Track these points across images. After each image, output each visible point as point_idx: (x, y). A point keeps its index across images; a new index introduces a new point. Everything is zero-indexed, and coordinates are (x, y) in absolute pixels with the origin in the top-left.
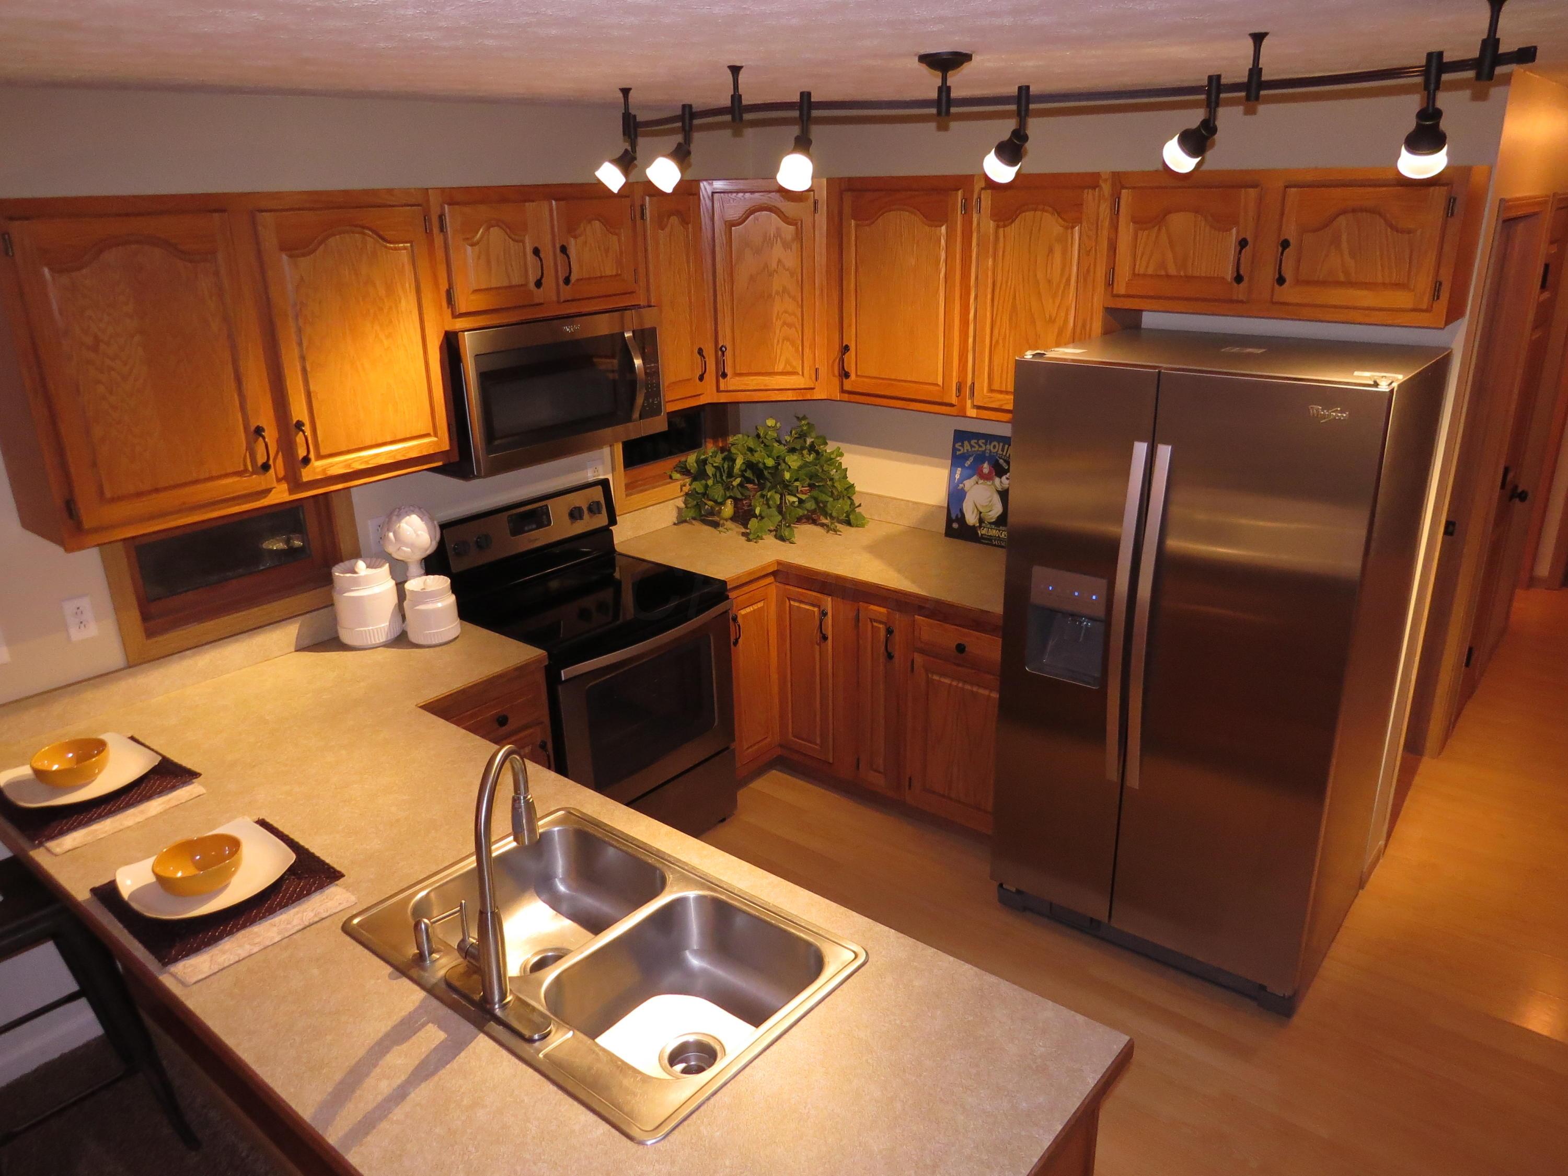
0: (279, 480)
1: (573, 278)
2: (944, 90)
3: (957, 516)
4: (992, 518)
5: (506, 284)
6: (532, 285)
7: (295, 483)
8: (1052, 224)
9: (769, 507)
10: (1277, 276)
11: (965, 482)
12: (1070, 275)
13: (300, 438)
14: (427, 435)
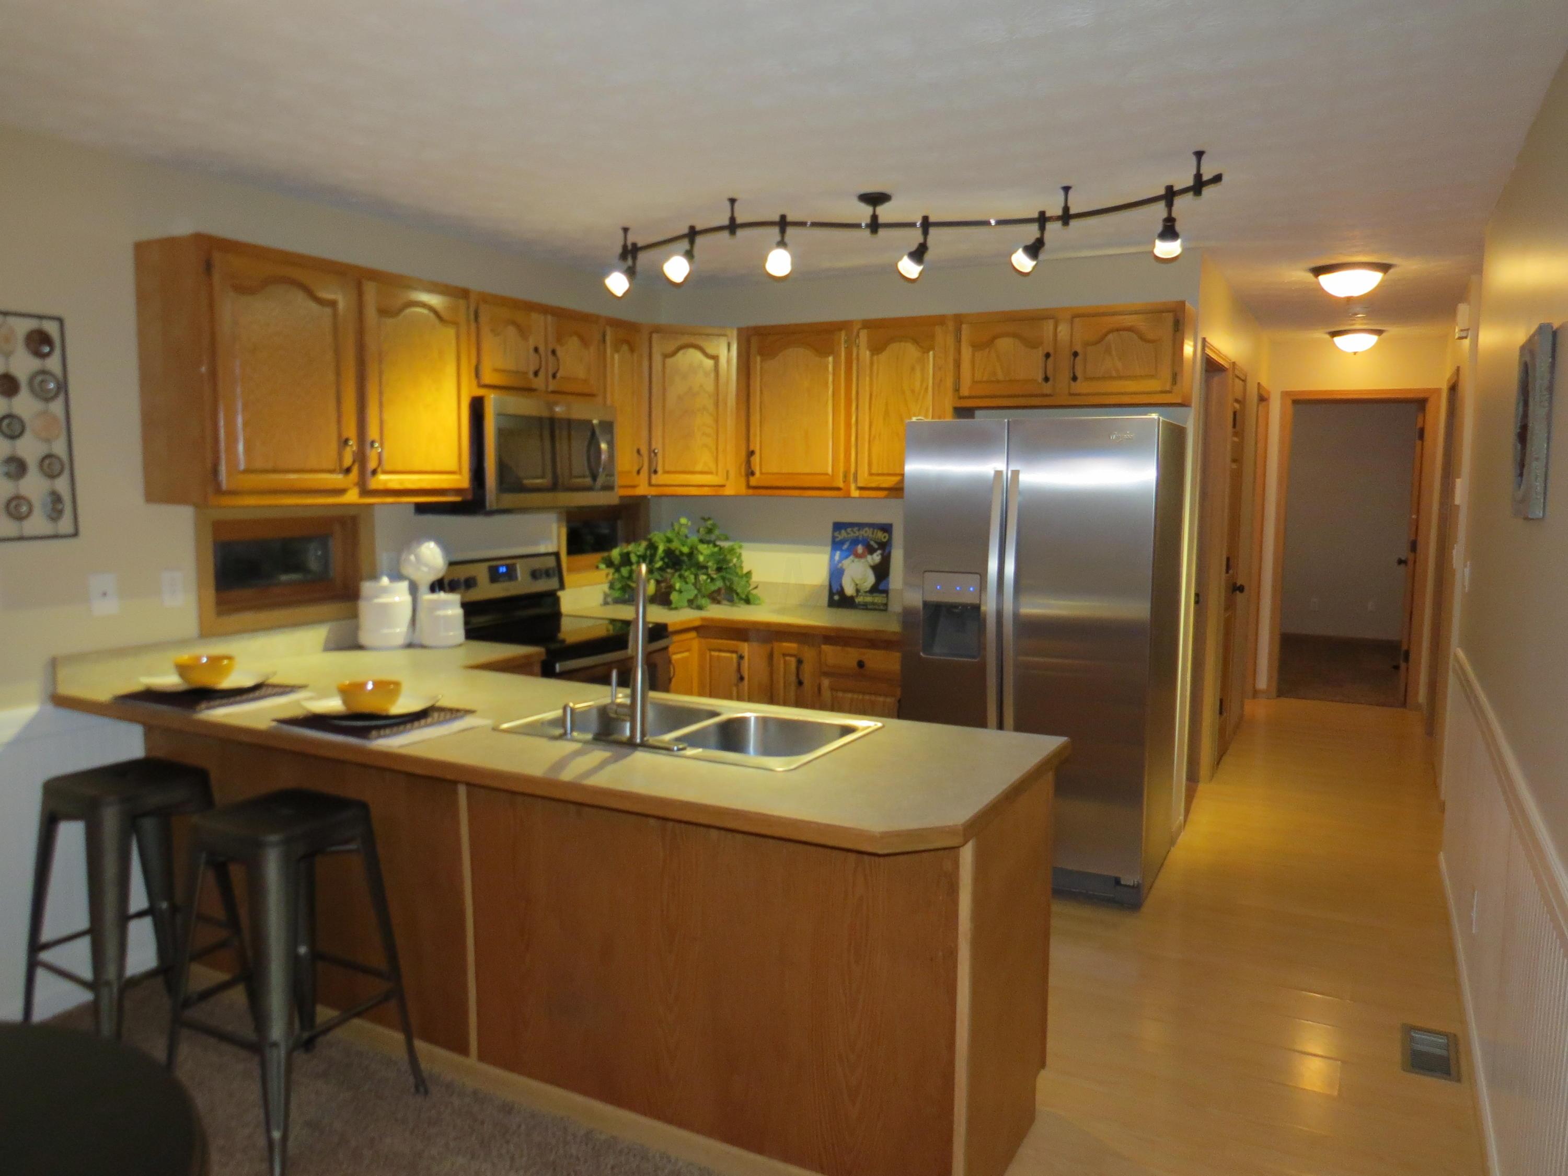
0: (354, 485)
1: (558, 375)
2: (874, 217)
3: (837, 589)
4: (866, 588)
5: (515, 369)
6: (531, 375)
7: (365, 491)
8: (911, 350)
9: (687, 583)
10: (1072, 375)
11: (843, 562)
12: (927, 386)
13: (371, 453)
14: (454, 473)
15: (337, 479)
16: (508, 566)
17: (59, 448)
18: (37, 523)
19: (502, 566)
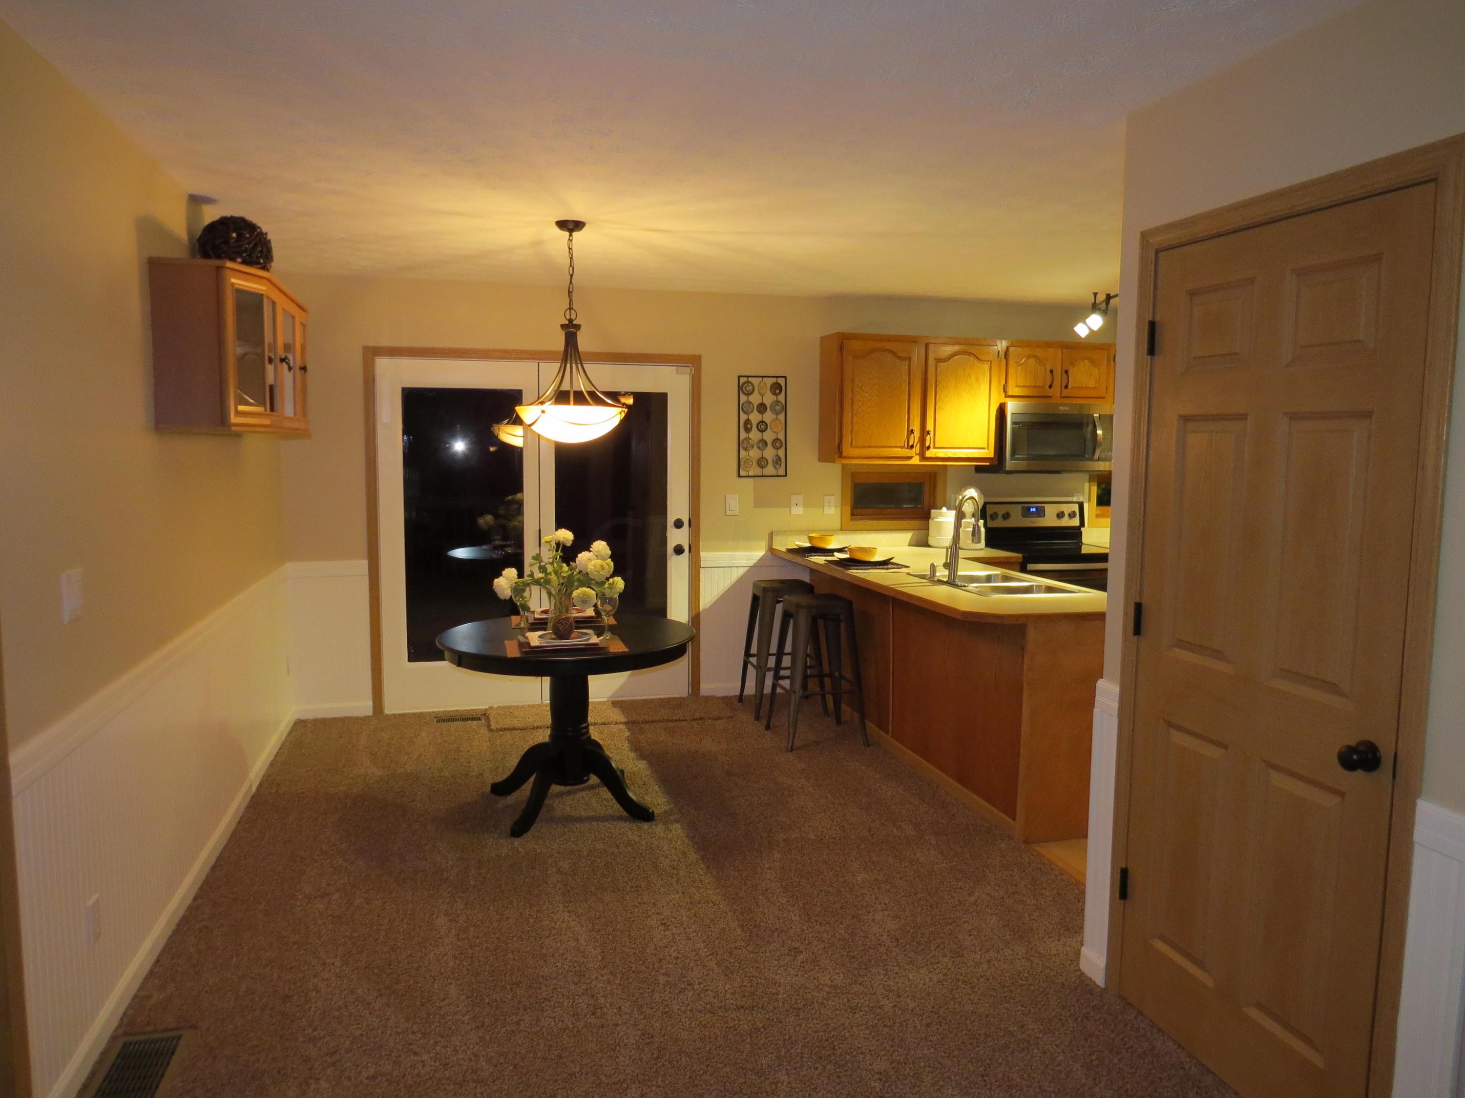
0: (916, 454)
1: (1070, 386)
5: (1033, 385)
6: (1047, 388)
7: (923, 458)
13: (928, 438)
14: (984, 448)
15: (906, 452)
16: (1037, 508)
17: (781, 436)
18: (770, 470)
19: (1033, 507)
